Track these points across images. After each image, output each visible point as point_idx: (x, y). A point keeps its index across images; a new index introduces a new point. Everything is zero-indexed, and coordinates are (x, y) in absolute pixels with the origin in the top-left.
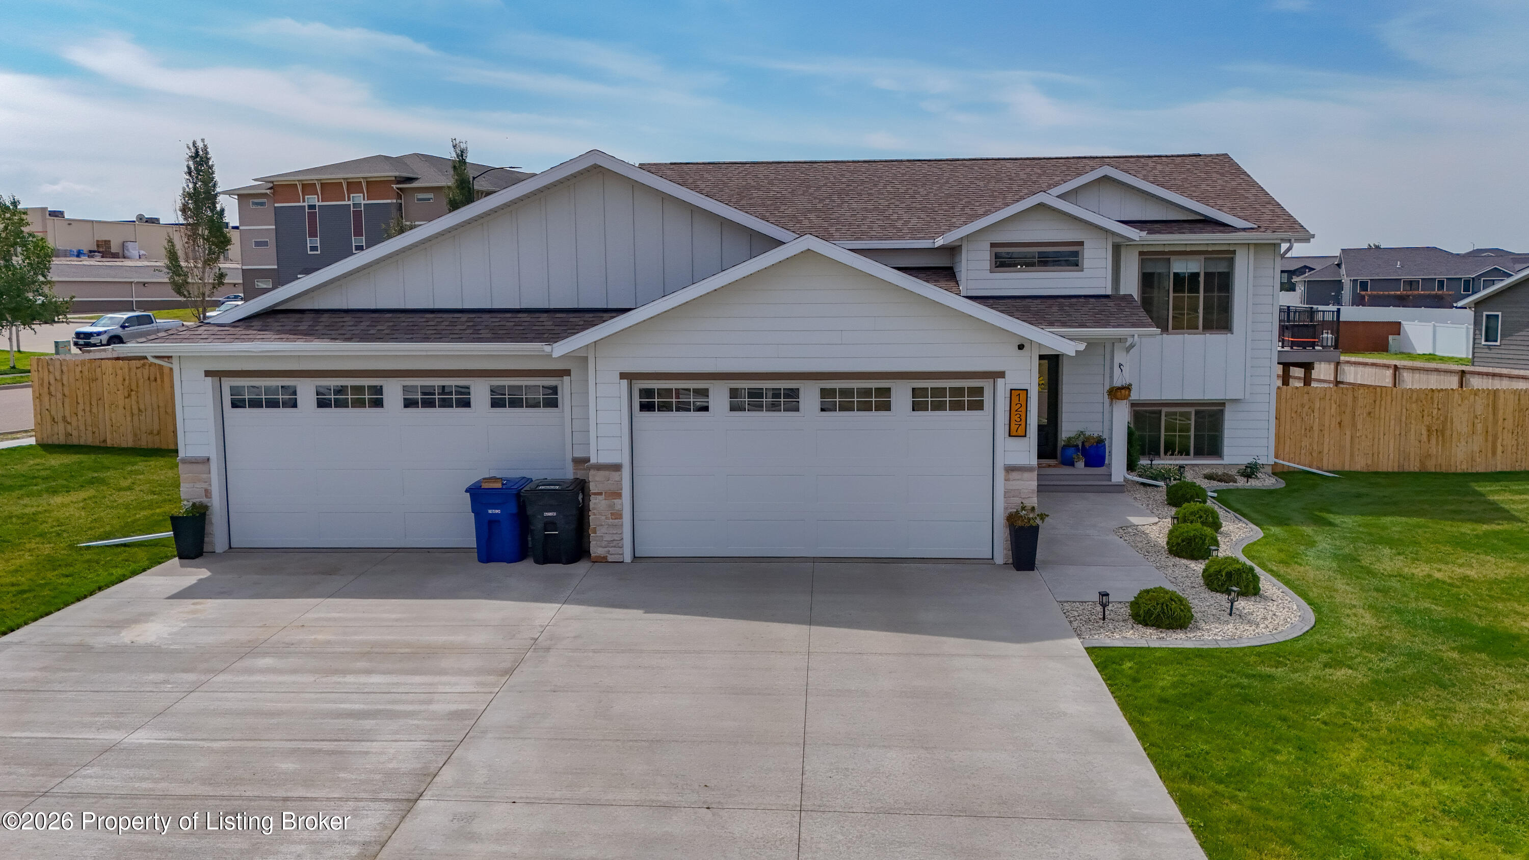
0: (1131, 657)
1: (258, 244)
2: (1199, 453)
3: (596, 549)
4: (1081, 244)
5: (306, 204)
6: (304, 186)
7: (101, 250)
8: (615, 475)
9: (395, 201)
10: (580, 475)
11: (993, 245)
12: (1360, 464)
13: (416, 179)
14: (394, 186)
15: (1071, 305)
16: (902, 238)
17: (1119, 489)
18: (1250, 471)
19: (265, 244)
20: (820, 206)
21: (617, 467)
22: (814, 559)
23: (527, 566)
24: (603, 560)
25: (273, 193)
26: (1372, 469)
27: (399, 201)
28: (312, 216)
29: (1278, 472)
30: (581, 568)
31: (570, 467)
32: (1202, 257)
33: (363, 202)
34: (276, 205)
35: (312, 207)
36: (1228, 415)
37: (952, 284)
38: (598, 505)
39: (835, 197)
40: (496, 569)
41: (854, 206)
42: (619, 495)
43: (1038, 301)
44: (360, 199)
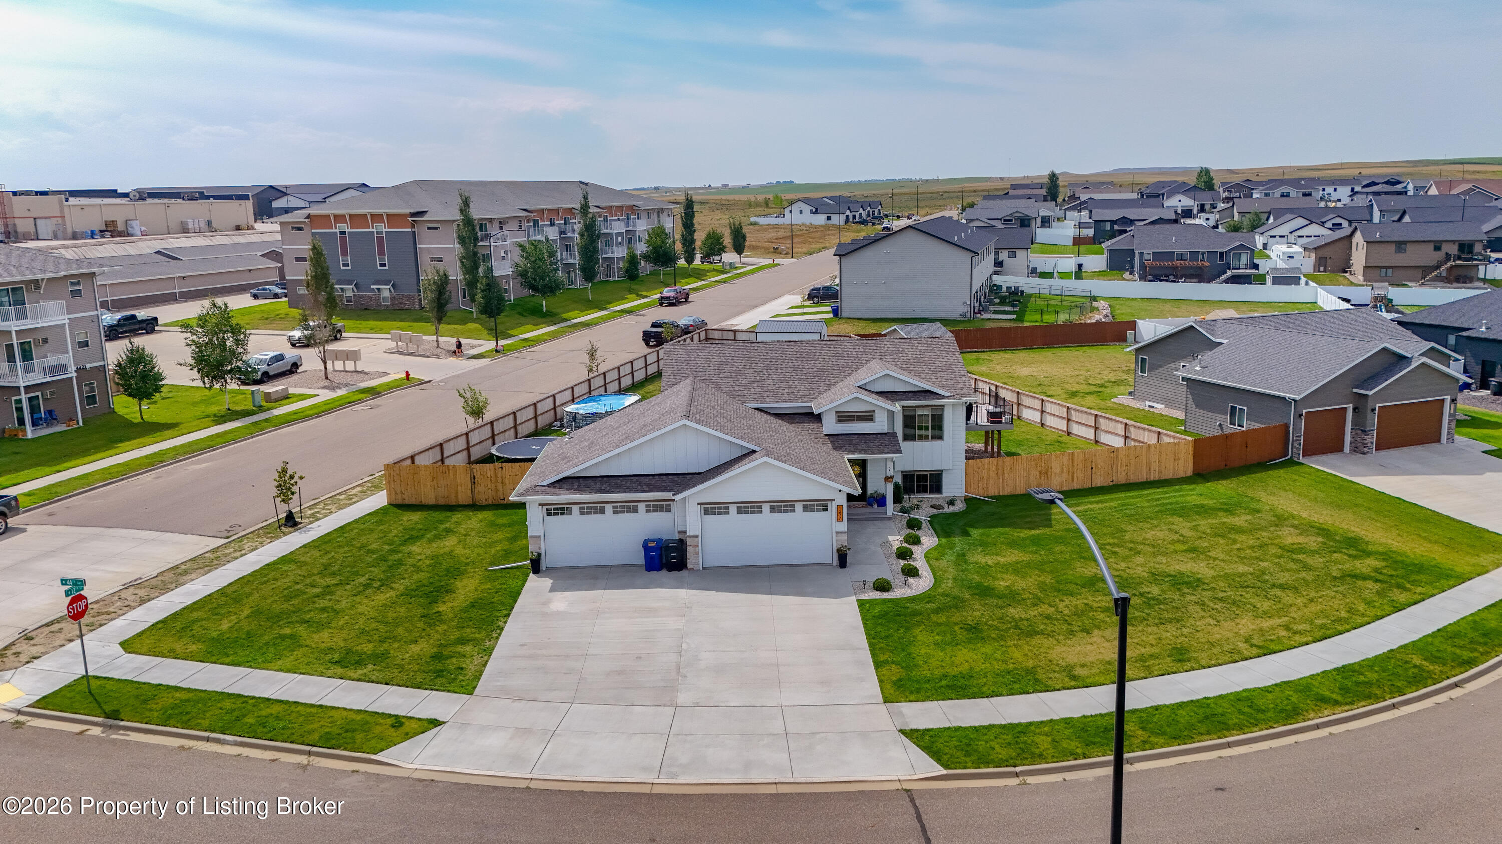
0: (869, 603)
1: (298, 259)
2: (932, 491)
3: (689, 566)
4: (874, 411)
5: (337, 230)
6: (335, 216)
7: (109, 229)
8: (696, 539)
9: (410, 230)
10: (681, 537)
11: (836, 412)
12: (1007, 491)
13: (426, 212)
14: (410, 219)
15: (870, 440)
16: (797, 401)
17: (890, 519)
18: (951, 502)
19: (304, 260)
20: (758, 378)
21: (697, 536)
22: (769, 566)
23: (664, 572)
24: (692, 569)
25: (310, 222)
26: (1013, 493)
27: (413, 230)
28: (343, 241)
29: (967, 500)
30: (684, 573)
31: (677, 534)
32: (930, 408)
33: (384, 230)
34: (313, 231)
35: (343, 233)
36: (944, 475)
37: (820, 424)
38: (690, 550)
39: (765, 371)
40: (654, 574)
41: (775, 377)
42: (698, 546)
43: (856, 437)
44: (383, 228)
